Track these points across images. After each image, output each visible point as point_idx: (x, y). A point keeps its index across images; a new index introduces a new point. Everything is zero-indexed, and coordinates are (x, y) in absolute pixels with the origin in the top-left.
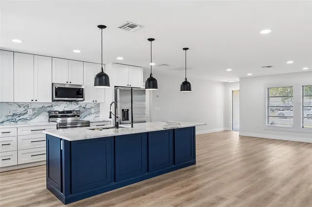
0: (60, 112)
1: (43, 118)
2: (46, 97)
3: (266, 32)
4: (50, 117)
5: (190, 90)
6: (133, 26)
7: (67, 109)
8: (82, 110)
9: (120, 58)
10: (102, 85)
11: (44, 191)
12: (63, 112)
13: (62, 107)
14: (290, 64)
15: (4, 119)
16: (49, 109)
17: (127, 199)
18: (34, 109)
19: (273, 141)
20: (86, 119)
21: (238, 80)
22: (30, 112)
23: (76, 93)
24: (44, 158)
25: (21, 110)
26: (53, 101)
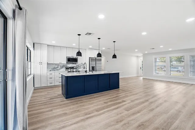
0: (69, 67)
1: (64, 69)
2: (64, 61)
3: (144, 33)
4: (66, 69)
5: (116, 58)
6: (90, 34)
7: (72, 66)
8: (77, 66)
9: (91, 47)
10: (79, 56)
11: (61, 94)
12: (71, 67)
13: (70, 65)
14: (161, 48)
15: (51, 69)
16: (66, 66)
17: (88, 99)
18: (61, 66)
19: (157, 80)
20: (79, 70)
21: (142, 55)
22: (59, 67)
23: (75, 60)
24: (61, 84)
25: (56, 66)
26: (67, 63)
